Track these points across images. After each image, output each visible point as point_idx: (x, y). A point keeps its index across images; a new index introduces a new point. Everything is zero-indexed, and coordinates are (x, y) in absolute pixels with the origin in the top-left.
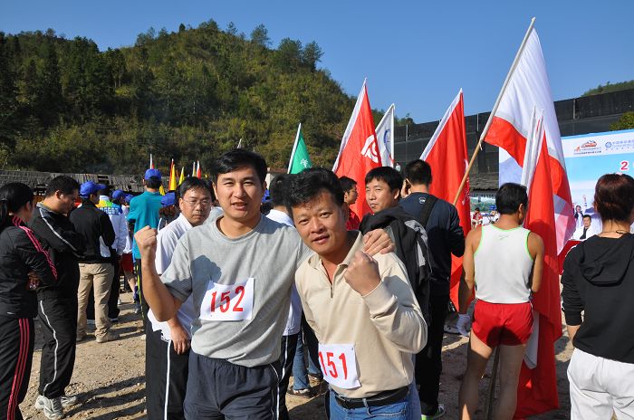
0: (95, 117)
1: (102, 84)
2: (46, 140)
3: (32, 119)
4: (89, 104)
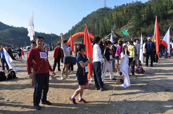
0: (161, 21)
1: (163, 11)
2: (148, 28)
3: (145, 24)
4: (160, 17)
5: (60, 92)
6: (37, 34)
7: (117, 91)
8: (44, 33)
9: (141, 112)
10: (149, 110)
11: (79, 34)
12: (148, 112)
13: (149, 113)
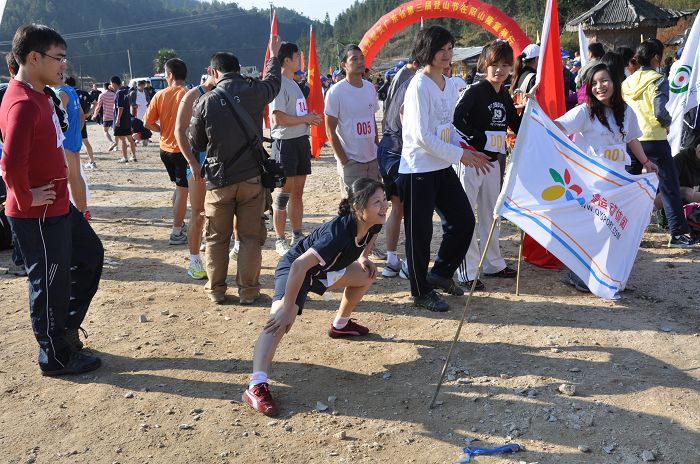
5: (227, 318)
6: (195, 13)
7: (522, 327)
8: (234, 5)
9: (608, 449)
10: (661, 444)
11: (415, 10)
12: (646, 456)
13: (651, 457)
